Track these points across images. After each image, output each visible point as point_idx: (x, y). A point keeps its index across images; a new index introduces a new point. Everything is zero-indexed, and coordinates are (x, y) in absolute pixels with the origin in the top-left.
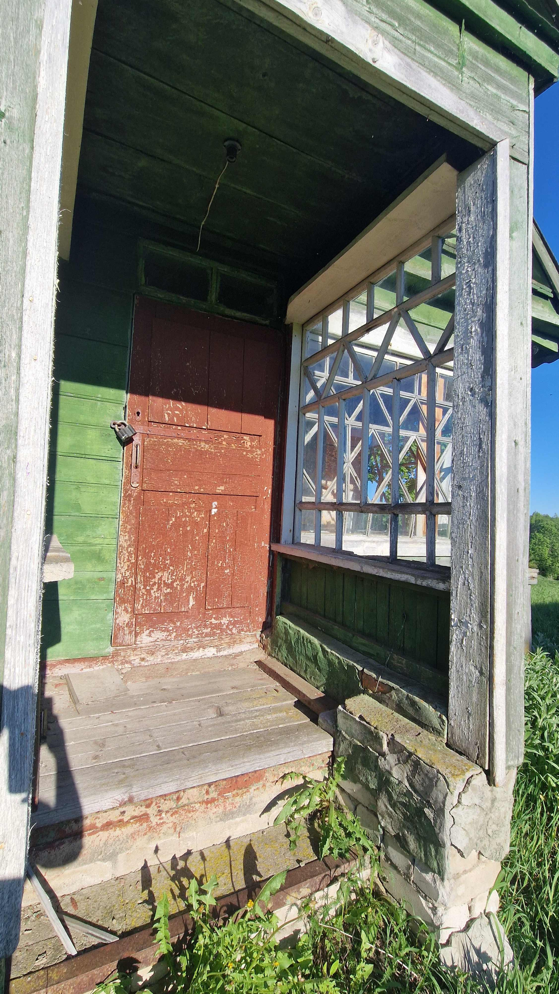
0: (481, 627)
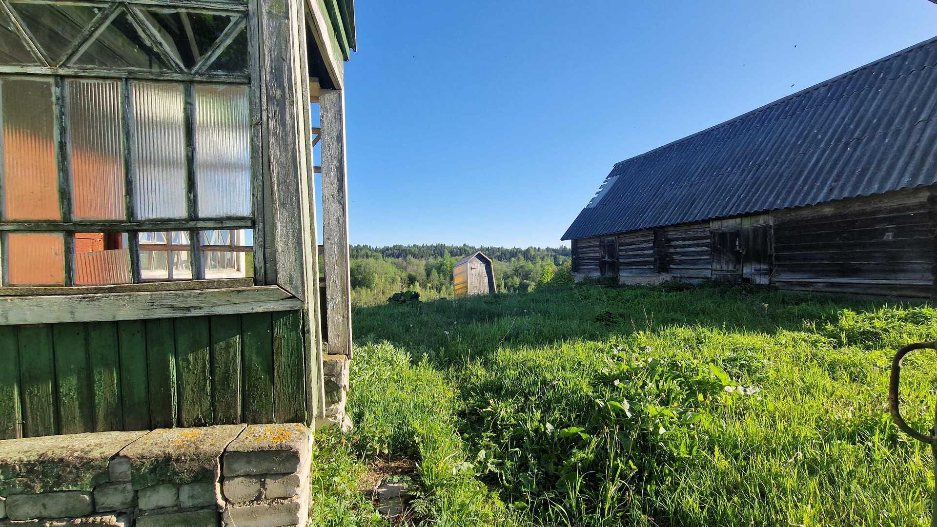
0: (342, 298)
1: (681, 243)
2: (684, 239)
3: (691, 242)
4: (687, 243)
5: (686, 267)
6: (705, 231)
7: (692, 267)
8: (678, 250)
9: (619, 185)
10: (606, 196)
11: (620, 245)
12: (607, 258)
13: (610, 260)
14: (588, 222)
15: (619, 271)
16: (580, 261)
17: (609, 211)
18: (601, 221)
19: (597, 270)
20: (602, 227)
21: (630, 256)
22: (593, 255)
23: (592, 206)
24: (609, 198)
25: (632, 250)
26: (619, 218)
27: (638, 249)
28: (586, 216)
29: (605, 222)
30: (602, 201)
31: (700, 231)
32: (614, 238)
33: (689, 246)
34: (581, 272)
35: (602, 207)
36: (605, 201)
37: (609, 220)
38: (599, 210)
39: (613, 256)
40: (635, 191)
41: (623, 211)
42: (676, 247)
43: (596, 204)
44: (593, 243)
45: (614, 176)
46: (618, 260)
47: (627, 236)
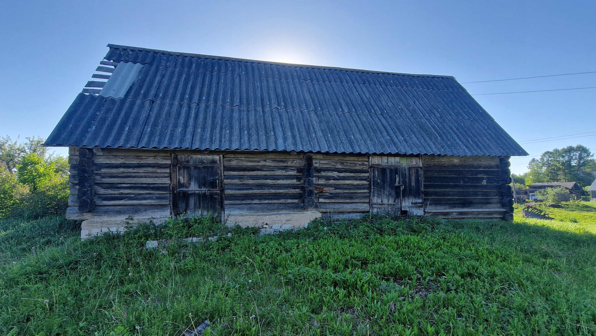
1: (335, 174)
2: (340, 171)
3: (348, 174)
4: (342, 175)
5: (341, 201)
6: (363, 164)
7: (348, 201)
8: (332, 182)
9: (158, 79)
10: (141, 87)
11: (227, 169)
12: (193, 187)
13: (204, 190)
14: (129, 123)
15: (222, 208)
16: (102, 191)
17: (179, 114)
18: (175, 126)
19: (162, 207)
20: (189, 136)
21: (249, 187)
22: (149, 181)
23: (112, 94)
24: (153, 92)
25: (253, 177)
26: (221, 128)
27: (266, 177)
28: (108, 110)
29: (190, 129)
30: (137, 93)
31: (359, 163)
32: (217, 157)
33: (344, 178)
34: (106, 213)
35: (147, 104)
36: (145, 96)
37: (195, 127)
38: (142, 105)
39: (213, 185)
40: (212, 96)
41: (218, 120)
42: (328, 178)
43: (122, 95)
44: (151, 161)
45: (127, 62)
46: (222, 191)
47: (243, 157)
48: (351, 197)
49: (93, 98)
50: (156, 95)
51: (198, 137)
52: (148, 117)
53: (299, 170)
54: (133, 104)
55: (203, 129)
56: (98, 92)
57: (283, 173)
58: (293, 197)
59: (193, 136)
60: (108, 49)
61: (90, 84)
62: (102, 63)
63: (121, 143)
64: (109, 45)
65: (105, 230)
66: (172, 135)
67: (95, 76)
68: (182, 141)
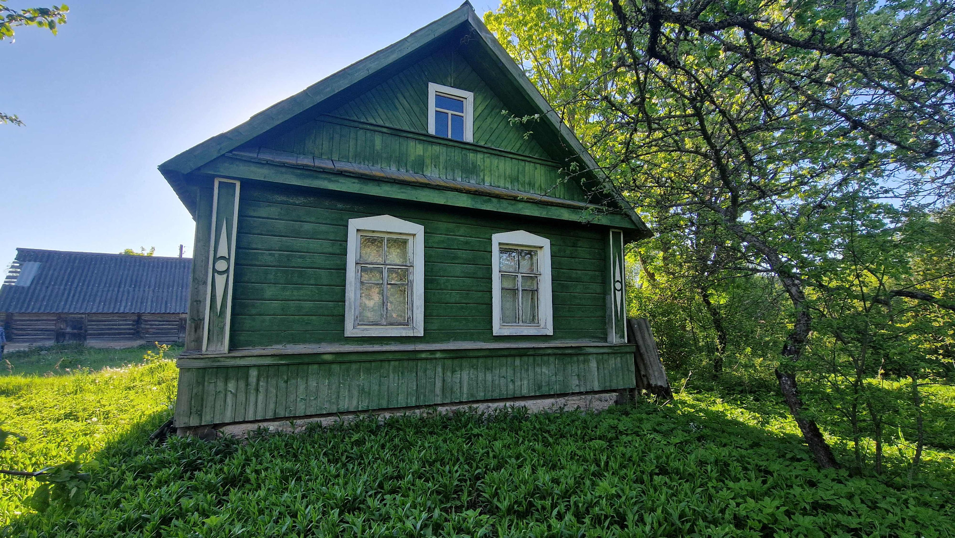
1: (157, 323)
3: (165, 323)
4: (161, 323)
5: (159, 336)
6: (175, 318)
7: (164, 336)
8: (154, 327)
9: (51, 272)
10: (39, 279)
11: (89, 321)
12: (69, 330)
13: (75, 331)
14: (34, 299)
15: (85, 339)
16: (16, 332)
17: (63, 294)
18: (60, 301)
19: (49, 339)
20: (68, 306)
21: (103, 329)
22: (43, 327)
23: (22, 284)
24: (47, 282)
25: (105, 325)
26: (88, 301)
27: (113, 325)
28: (21, 293)
29: (69, 303)
30: (38, 283)
31: (172, 318)
32: (83, 316)
33: (162, 325)
34: (18, 342)
35: (44, 289)
36: (43, 283)
37: (72, 302)
38: (41, 290)
39: (81, 328)
40: (86, 283)
41: (87, 297)
42: (151, 325)
43: (28, 284)
44: (45, 318)
45: (30, 261)
46: (86, 331)
47: (100, 316)
48: (166, 334)
49: (11, 287)
50: (50, 283)
51: (73, 306)
52: (45, 296)
53: (134, 321)
54: (35, 289)
55: (77, 303)
56: (14, 282)
57: (124, 322)
58: (129, 334)
59: (70, 306)
60: (16, 252)
61: (8, 277)
62: (14, 262)
63: (29, 311)
64: (18, 249)
65: (17, 349)
66: (58, 306)
67: (10, 272)
68: (63, 309)
